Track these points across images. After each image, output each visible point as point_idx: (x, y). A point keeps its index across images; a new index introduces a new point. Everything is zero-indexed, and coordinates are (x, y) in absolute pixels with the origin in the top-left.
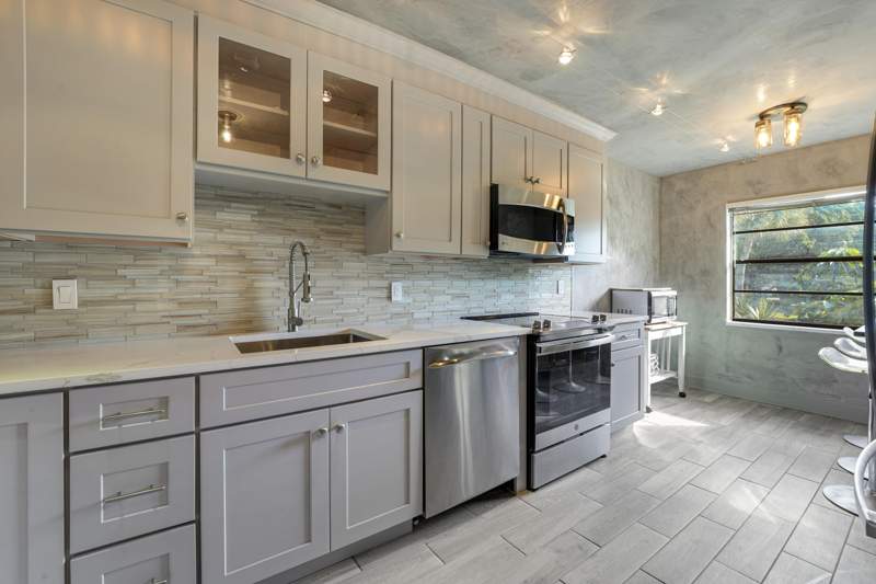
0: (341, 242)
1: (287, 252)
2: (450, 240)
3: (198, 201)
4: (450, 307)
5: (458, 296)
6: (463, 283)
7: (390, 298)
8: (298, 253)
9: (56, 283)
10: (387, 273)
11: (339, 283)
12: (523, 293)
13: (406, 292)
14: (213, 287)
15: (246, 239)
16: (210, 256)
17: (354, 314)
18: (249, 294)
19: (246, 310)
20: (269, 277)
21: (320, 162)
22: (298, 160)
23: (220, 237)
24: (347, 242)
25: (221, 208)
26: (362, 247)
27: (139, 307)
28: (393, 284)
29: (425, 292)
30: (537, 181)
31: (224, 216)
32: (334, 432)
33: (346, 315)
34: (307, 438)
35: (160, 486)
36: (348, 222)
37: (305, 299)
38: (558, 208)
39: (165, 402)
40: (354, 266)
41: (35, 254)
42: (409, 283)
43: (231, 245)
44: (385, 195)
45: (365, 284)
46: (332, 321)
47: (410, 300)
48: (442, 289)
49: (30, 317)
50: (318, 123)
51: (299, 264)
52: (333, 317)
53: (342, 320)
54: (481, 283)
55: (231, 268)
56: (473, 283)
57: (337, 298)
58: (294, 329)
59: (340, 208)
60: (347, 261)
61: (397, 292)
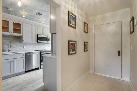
1: (8, 42)
2: (31, 41)
5: (34, 48)
6: (35, 46)
8: (10, 43)
10: (23, 45)
11: (16, 46)
12: (44, 47)
13: (26, 47)
18: (3, 47)
20: (6, 45)
21: (13, 32)
22: (10, 32)
24: (17, 41)
26: (19, 42)
32: (14, 61)
33: (17, 50)
34: (11, 62)
36: (17, 39)
37: (11, 48)
38: (47, 37)
44: (22, 36)
47: (26, 48)
48: (32, 47)
50: (12, 28)
51: (10, 44)
52: (15, 50)
54: (37, 46)
57: (16, 48)
58: (9, 52)
61: (25, 47)
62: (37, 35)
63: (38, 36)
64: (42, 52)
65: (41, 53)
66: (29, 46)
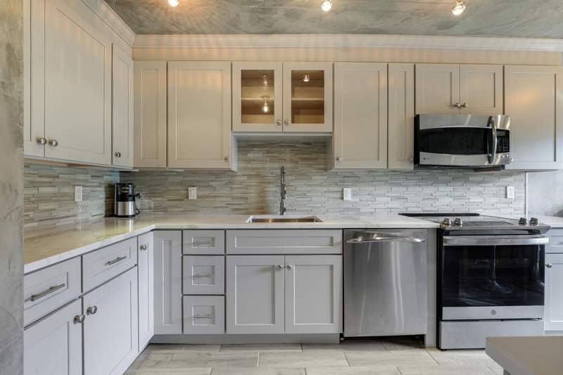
0: (311, 165)
2: (378, 159)
3: (240, 149)
4: (390, 206)
5: (397, 198)
6: (402, 189)
7: (342, 198)
9: (190, 188)
10: (341, 182)
11: (310, 188)
12: (463, 197)
13: (354, 195)
14: (246, 190)
15: (260, 166)
16: (245, 175)
17: (318, 207)
18: (262, 194)
19: (261, 202)
20: (271, 185)
21: (289, 122)
22: (278, 123)
23: (249, 166)
24: (314, 164)
25: (249, 152)
26: (323, 166)
27: (217, 199)
28: (345, 189)
29: (369, 195)
30: (464, 106)
31: (250, 155)
32: (286, 269)
33: (313, 207)
34: (273, 269)
35: (211, 275)
36: (316, 152)
38: (488, 125)
39: (213, 239)
40: (318, 179)
41: (184, 177)
42: (357, 189)
43: (253, 169)
44: (329, 135)
45: (325, 189)
46: (306, 211)
47: (357, 200)
48: (383, 192)
49: (183, 202)
50: (288, 101)
52: (306, 209)
53: (312, 211)
54: (419, 189)
55: (254, 181)
56: (410, 189)
57: (309, 197)
58: (283, 214)
59: (310, 144)
60: (314, 175)
61: (348, 195)
62: (417, 119)
63: (422, 127)
64: (447, 233)
65: (439, 241)
66: (371, 189)
